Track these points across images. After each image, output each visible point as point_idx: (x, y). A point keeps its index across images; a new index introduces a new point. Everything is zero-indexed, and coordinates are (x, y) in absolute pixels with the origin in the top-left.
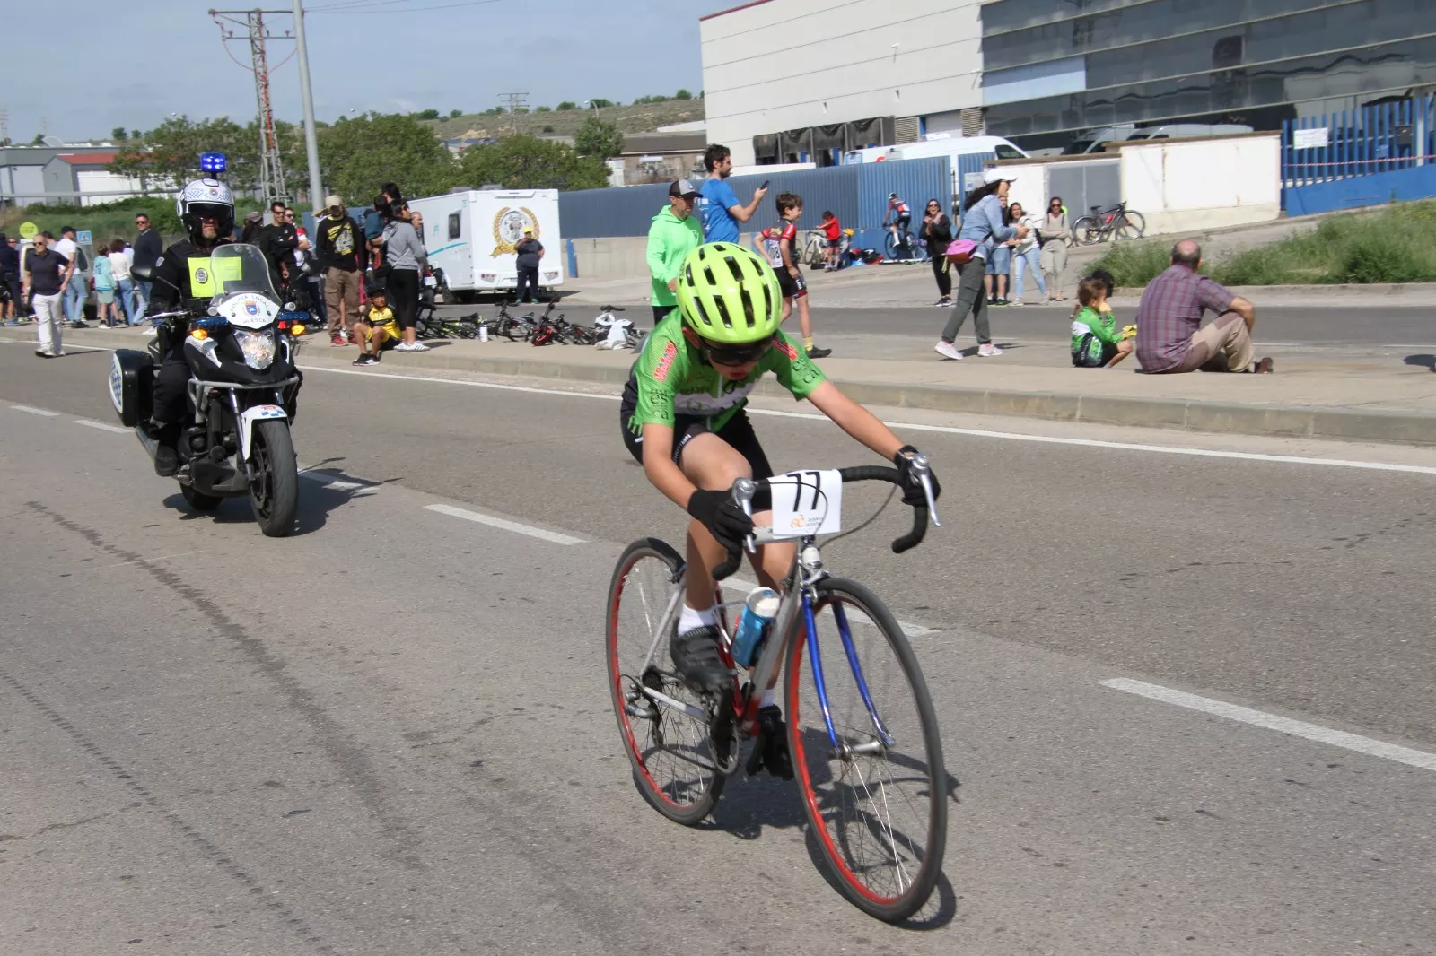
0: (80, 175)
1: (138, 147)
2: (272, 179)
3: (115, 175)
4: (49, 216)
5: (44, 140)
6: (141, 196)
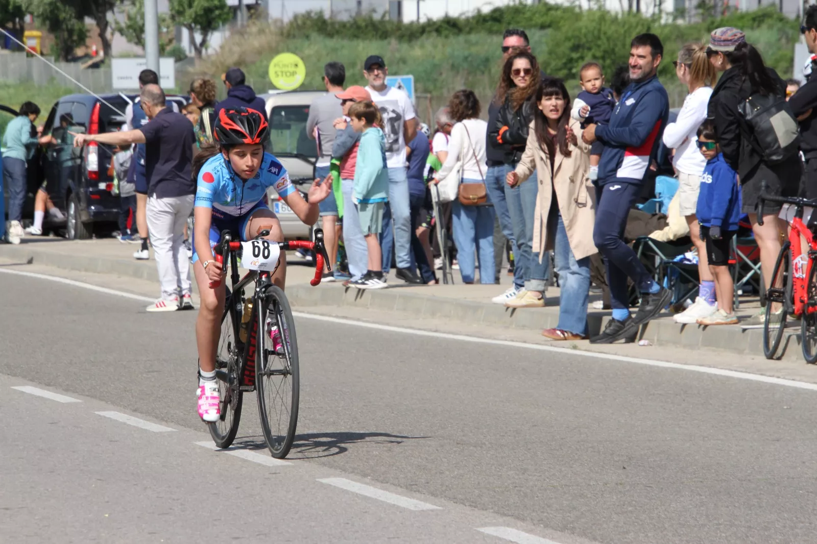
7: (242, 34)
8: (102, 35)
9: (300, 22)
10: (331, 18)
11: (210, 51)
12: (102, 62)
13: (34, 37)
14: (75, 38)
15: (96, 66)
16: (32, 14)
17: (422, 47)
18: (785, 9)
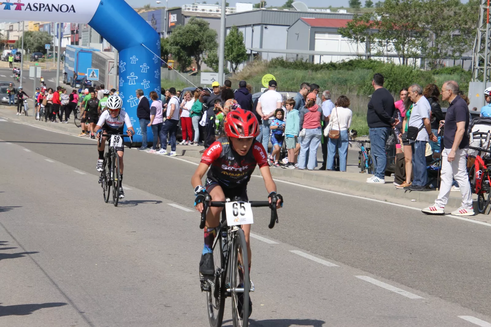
0: (317, 36)
1: (369, 15)
2: (482, 51)
3: (346, 38)
4: (287, 70)
5: (293, 4)
6: (364, 58)
7: (251, 65)
8: (197, 63)
9: (274, 62)
10: (286, 61)
11: (238, 71)
12: (197, 73)
13: (171, 63)
14: (187, 63)
15: (194, 74)
16: (171, 53)
17: (321, 73)
18: (464, 67)
